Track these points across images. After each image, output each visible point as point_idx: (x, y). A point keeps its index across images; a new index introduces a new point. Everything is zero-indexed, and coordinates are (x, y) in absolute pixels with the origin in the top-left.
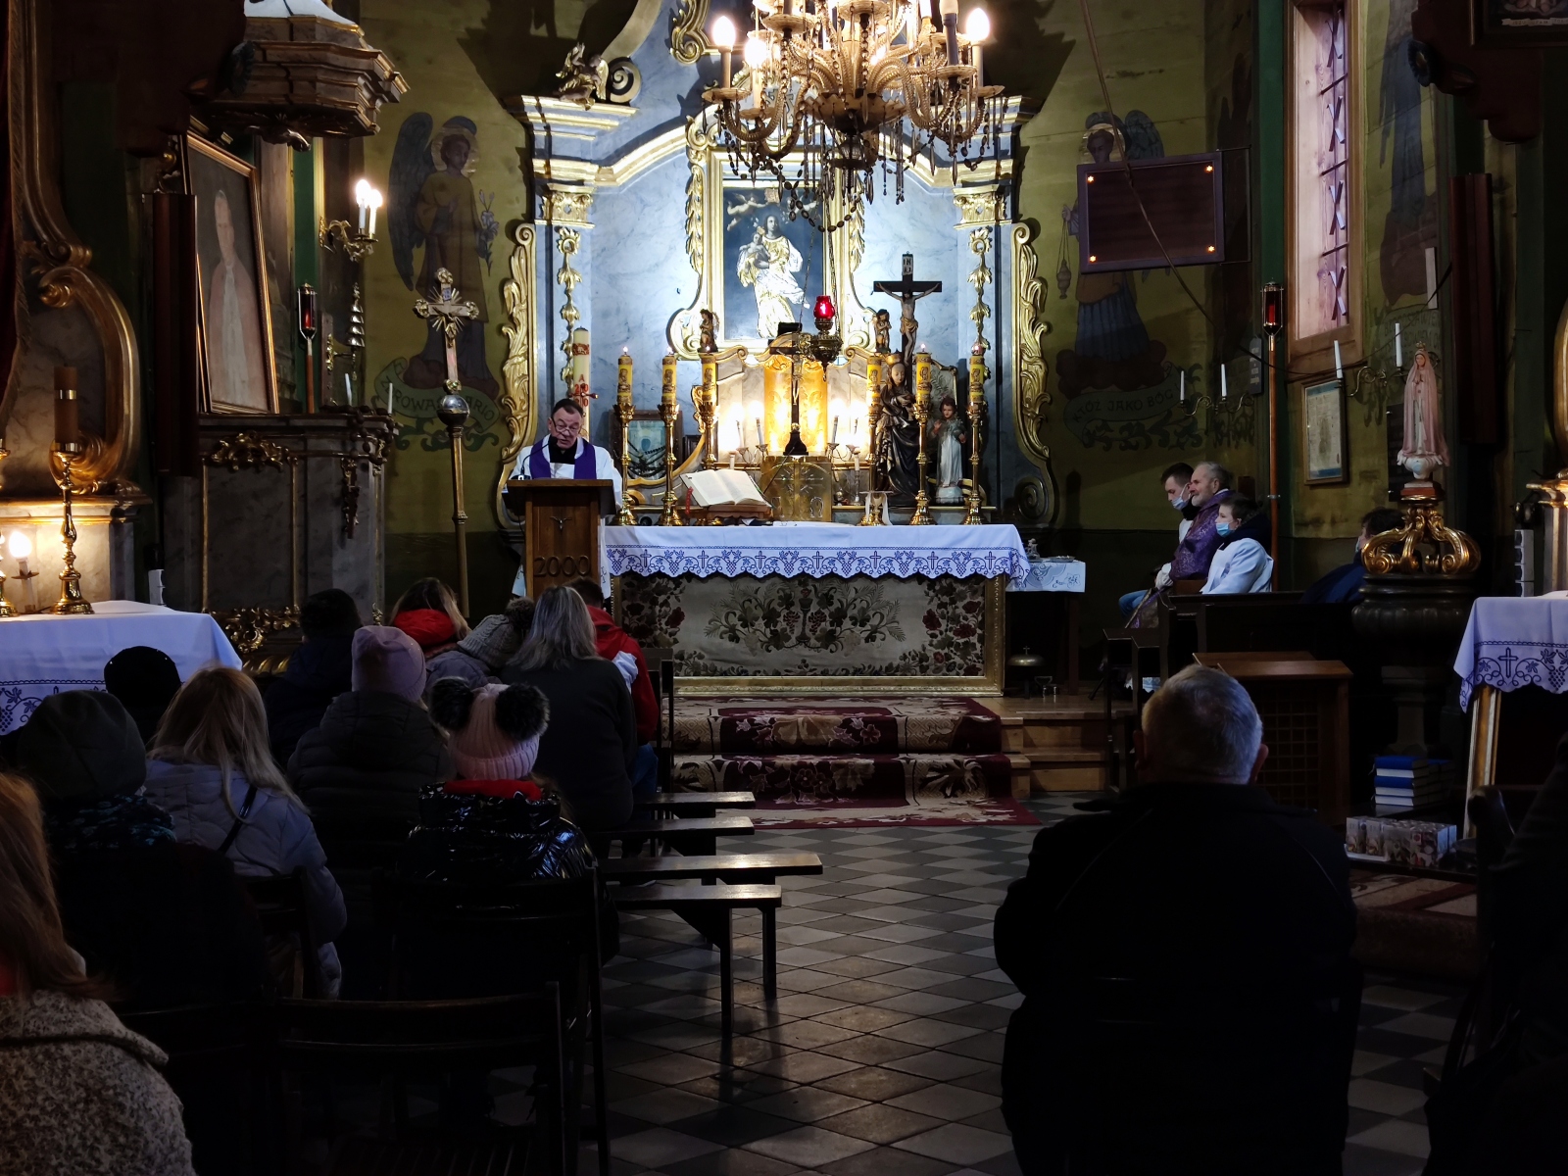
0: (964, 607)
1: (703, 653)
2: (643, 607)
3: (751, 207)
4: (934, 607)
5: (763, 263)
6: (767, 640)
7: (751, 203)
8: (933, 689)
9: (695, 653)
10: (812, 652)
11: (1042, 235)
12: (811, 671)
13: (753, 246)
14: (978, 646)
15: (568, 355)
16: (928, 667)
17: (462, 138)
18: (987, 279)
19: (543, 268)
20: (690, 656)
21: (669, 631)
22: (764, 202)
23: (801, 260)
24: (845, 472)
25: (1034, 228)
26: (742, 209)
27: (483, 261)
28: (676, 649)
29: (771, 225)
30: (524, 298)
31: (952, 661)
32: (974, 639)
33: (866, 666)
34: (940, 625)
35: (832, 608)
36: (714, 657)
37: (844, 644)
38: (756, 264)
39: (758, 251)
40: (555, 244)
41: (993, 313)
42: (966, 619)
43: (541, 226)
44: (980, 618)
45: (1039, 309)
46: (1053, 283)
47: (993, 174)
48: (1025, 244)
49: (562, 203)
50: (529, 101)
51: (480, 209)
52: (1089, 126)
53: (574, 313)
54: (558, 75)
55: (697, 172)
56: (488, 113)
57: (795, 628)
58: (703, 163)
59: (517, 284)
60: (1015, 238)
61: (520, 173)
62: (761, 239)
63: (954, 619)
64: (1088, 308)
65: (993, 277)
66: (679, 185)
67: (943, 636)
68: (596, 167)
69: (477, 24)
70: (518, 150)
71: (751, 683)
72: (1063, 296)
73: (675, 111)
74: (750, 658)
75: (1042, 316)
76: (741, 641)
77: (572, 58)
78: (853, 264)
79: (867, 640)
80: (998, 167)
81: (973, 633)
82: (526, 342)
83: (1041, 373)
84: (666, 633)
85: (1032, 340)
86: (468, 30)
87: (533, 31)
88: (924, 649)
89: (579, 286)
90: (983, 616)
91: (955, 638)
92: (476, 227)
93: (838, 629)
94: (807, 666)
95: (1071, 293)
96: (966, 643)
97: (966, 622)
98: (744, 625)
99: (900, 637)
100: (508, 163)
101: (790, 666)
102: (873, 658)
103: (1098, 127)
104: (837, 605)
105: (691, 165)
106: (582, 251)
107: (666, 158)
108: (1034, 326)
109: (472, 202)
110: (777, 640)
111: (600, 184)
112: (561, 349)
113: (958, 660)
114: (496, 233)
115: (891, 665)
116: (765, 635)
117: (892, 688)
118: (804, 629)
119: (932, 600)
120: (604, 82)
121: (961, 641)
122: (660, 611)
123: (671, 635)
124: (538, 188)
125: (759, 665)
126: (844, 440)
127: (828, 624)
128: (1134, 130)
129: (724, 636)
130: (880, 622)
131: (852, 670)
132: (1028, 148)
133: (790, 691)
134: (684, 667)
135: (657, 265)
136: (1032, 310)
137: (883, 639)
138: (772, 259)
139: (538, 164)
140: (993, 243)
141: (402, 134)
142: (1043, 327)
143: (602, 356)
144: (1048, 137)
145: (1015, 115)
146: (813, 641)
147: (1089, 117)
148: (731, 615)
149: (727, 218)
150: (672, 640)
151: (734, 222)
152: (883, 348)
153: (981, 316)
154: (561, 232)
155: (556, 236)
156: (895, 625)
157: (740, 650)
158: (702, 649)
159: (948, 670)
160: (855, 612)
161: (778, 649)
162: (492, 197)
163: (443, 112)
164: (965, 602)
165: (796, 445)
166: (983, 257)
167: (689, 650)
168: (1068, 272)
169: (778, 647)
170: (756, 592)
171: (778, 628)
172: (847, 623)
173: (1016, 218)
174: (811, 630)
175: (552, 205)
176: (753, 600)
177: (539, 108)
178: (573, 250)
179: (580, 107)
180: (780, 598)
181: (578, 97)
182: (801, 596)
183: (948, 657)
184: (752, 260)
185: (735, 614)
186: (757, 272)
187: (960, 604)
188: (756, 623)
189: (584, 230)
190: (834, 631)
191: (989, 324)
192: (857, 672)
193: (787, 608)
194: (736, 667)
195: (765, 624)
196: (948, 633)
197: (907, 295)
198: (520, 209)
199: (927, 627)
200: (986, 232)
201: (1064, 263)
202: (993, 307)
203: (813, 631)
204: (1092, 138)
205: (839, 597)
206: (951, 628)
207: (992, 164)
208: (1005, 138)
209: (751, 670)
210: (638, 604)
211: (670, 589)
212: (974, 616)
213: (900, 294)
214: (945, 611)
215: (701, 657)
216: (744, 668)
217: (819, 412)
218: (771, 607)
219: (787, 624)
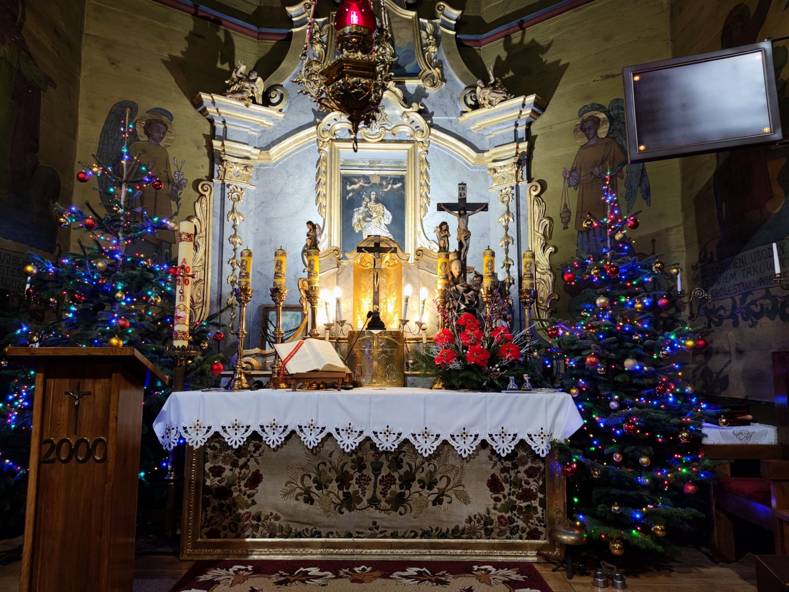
0: (526, 472)
1: (279, 514)
2: (224, 469)
3: (361, 185)
4: (497, 471)
5: (368, 219)
6: (339, 502)
7: (361, 183)
8: (498, 552)
9: (272, 514)
10: (383, 515)
11: (548, 190)
12: (381, 532)
13: (362, 208)
14: (540, 509)
15: (233, 267)
16: (492, 530)
17: (162, 122)
18: (511, 220)
19: (218, 211)
20: (267, 518)
21: (248, 492)
22: (369, 183)
23: (391, 217)
24: (416, 345)
25: (543, 185)
26: (356, 187)
27: (173, 203)
28: (253, 510)
29: (373, 197)
30: (203, 229)
31: (515, 524)
32: (535, 503)
33: (434, 528)
34: (503, 489)
35: (402, 472)
36: (290, 519)
37: (413, 506)
38: (364, 219)
39: (365, 212)
40: (226, 195)
41: (515, 242)
42: (527, 483)
43: (217, 185)
44: (541, 483)
45: (547, 237)
46: (557, 220)
47: (514, 152)
48: (536, 196)
49: (233, 169)
50: (205, 97)
51: (173, 169)
52: (580, 115)
53: (238, 240)
54: (227, 82)
55: (323, 155)
56: (181, 108)
57: (367, 491)
58: (327, 149)
59: (198, 220)
60: (528, 192)
61: (205, 150)
62: (367, 204)
63: (516, 483)
64: (585, 234)
65: (515, 218)
66: (312, 163)
67: (507, 500)
68: (257, 151)
69: (178, 54)
70: (205, 136)
71: (323, 545)
72: (566, 228)
73: (311, 118)
74: (324, 519)
75: (550, 242)
76: (316, 502)
77: (236, 72)
78: (422, 214)
79: (434, 504)
80: (517, 147)
81: (535, 497)
82: (203, 258)
83: (550, 280)
84: (245, 494)
85: (544, 258)
86: (170, 56)
87: (219, 65)
88: (489, 512)
89: (243, 224)
90: (544, 480)
91: (518, 502)
92: (169, 181)
93: (407, 492)
94: (377, 528)
95: (571, 225)
96: (528, 507)
97: (528, 487)
98: (319, 488)
99: (466, 500)
100: (196, 142)
101: (363, 527)
102: (440, 521)
103: (587, 115)
104: (406, 468)
105: (319, 150)
106: (247, 202)
107: (304, 146)
108: (544, 249)
109: (167, 164)
110: (349, 502)
111: (260, 162)
112: (228, 263)
113: (521, 523)
114: (185, 187)
115: (457, 527)
116: (338, 498)
117: (459, 551)
118: (375, 492)
119: (495, 464)
120: (261, 93)
121: (524, 504)
122: (240, 473)
123: (249, 496)
124: (217, 160)
125: (332, 527)
126: (413, 319)
127: (398, 487)
128: (616, 112)
129: (299, 498)
130: (447, 485)
131: (420, 533)
132: (536, 136)
133: (361, 554)
134: (261, 528)
135: (297, 212)
136: (543, 238)
137: (450, 502)
138: (374, 215)
139: (216, 144)
140: (515, 196)
141: (111, 112)
142: (551, 249)
143: (259, 270)
144: (551, 127)
145: (530, 111)
146: (383, 504)
147: (580, 110)
148: (307, 478)
149: (344, 192)
150: (250, 502)
151: (351, 194)
152: (444, 249)
153: (507, 244)
154: (231, 187)
155: (227, 190)
156: (461, 488)
157: (315, 511)
158: (278, 510)
159: (512, 533)
160: (423, 475)
161: (350, 511)
162: (183, 162)
163: (147, 103)
164: (527, 467)
165: (375, 321)
166: (508, 206)
167: (267, 511)
168: (569, 211)
169: (350, 509)
170: (330, 455)
171: (351, 490)
172: (416, 486)
173: (530, 179)
174: (381, 493)
175: (225, 172)
176: (328, 463)
177: (213, 102)
178: (239, 200)
179: (242, 104)
180: (353, 461)
181: (239, 96)
182: (372, 459)
183: (511, 520)
184: (361, 217)
185: (310, 477)
186: (364, 224)
187: (522, 469)
188: (330, 485)
189: (249, 190)
190: (403, 494)
191: (513, 248)
192: (426, 534)
193: (360, 471)
194: (310, 528)
195: (339, 487)
196: (511, 497)
197: (462, 212)
198: (205, 172)
199: (491, 491)
200: (510, 189)
201: (565, 206)
202: (515, 237)
203: (384, 493)
204: (583, 122)
205: (408, 460)
206: (514, 492)
207: (514, 146)
208: (522, 130)
209: (324, 531)
210: (220, 467)
211: (250, 452)
212: (535, 481)
213: (457, 212)
214: (508, 475)
215: (277, 518)
216: (318, 529)
217: (395, 298)
218: (344, 470)
219: (359, 487)
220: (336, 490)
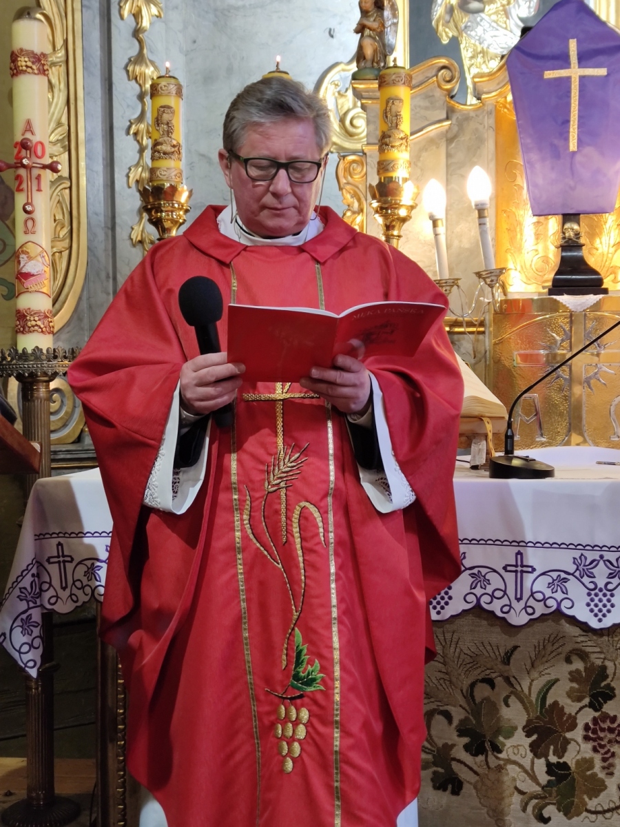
5: (475, 5)
6: (536, 789)
15: (139, 142)
53: (149, 70)
89: (160, 26)
98: (476, 748)
116: (534, 778)
161: (569, 816)
169: (568, 810)
170: (507, 660)
171: (570, 758)
180: (574, 676)
185: (448, 716)
188: (509, 743)
193: (594, 705)
195: (534, 747)
218: (549, 701)
219: (595, 750)
220: (527, 758)
